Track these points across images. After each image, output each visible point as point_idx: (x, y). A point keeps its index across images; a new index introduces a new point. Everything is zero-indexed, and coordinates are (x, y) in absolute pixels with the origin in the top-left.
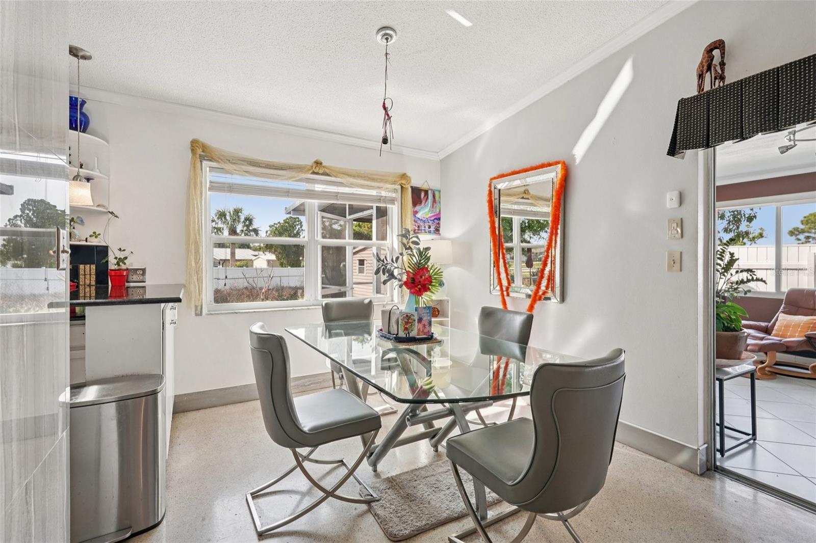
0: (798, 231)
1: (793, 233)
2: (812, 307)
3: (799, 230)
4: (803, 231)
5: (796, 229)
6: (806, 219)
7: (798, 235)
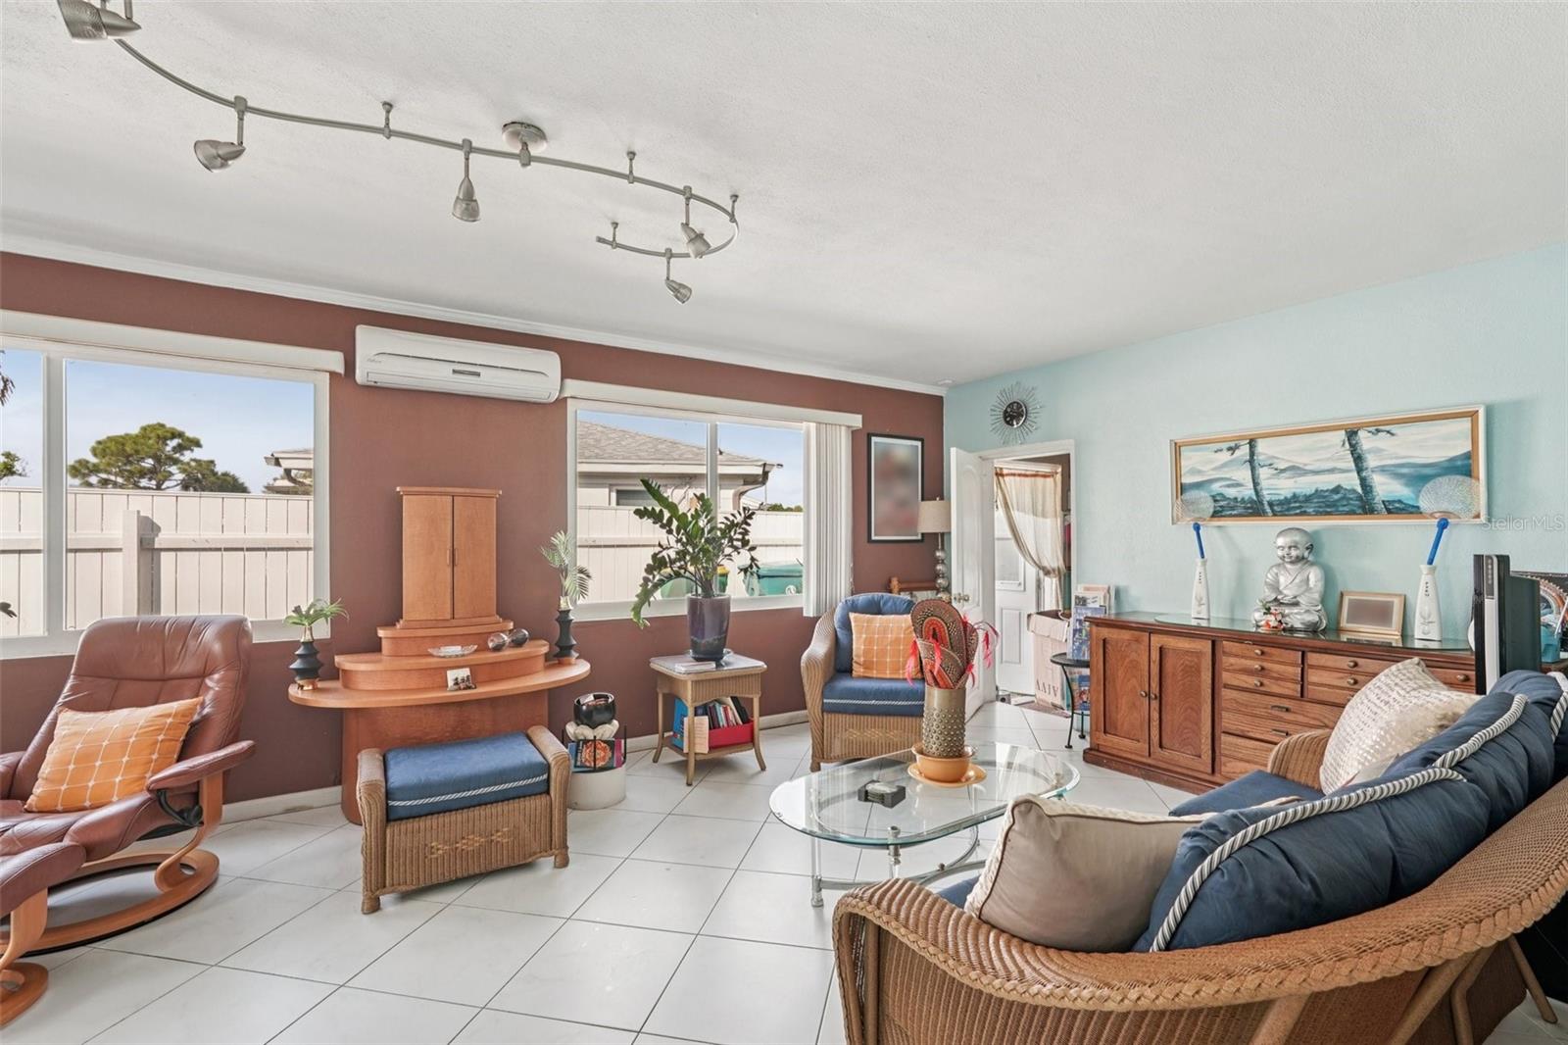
0: (88, 468)
1: (80, 470)
2: (157, 673)
3: (90, 465)
4: (95, 470)
5: (83, 463)
6: (101, 447)
7: (89, 475)
